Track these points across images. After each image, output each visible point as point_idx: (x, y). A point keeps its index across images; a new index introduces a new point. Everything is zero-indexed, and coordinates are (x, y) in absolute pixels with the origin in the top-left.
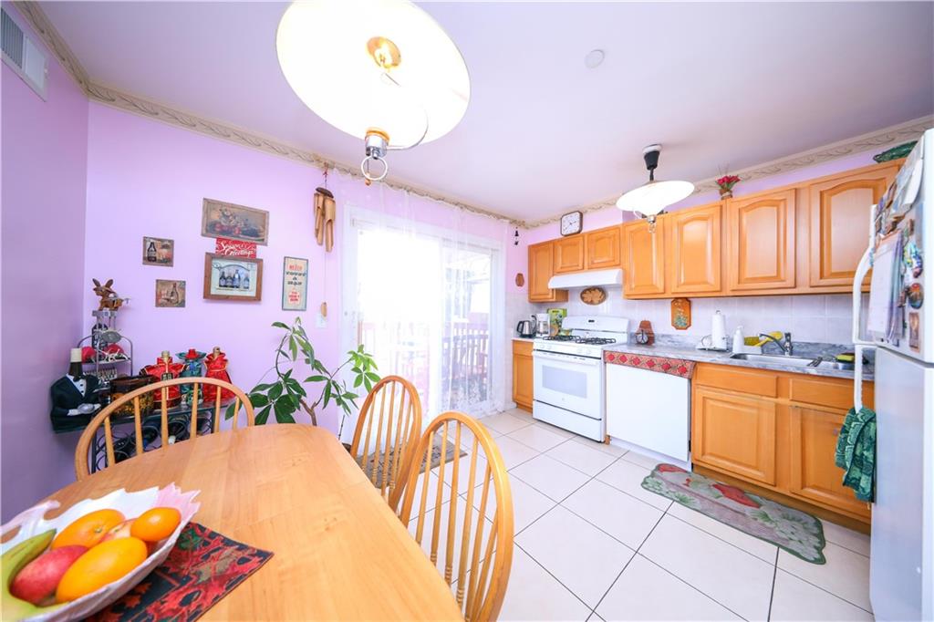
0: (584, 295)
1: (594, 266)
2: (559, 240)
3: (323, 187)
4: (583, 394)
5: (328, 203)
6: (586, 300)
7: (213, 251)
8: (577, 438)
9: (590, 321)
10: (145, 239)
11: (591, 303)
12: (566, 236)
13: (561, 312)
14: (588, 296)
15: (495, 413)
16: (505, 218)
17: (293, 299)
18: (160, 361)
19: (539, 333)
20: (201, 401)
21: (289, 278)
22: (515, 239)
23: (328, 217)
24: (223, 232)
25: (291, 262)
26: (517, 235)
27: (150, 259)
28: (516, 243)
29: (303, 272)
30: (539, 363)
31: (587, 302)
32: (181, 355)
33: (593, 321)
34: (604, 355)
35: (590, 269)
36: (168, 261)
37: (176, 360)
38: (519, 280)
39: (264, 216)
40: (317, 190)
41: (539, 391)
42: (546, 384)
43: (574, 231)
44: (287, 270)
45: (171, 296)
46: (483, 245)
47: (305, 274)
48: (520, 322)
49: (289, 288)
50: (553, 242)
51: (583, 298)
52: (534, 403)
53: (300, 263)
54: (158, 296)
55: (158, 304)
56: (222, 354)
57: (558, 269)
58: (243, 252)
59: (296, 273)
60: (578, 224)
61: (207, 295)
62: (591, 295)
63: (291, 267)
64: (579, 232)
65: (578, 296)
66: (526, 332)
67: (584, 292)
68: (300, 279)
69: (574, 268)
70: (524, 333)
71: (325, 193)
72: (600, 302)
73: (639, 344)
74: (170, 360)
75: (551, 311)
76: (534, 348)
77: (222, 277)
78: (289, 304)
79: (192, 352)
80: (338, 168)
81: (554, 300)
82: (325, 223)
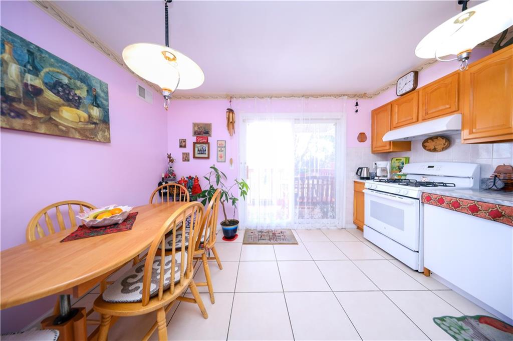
0: (426, 144)
1: (427, 116)
2: (396, 101)
3: (229, 108)
4: (401, 227)
5: (231, 115)
6: (427, 148)
7: (195, 141)
8: (396, 261)
9: (429, 167)
10: (180, 140)
11: (435, 150)
12: (402, 95)
13: (404, 160)
14: (431, 145)
15: (335, 228)
16: (344, 95)
17: (221, 158)
18: (182, 179)
19: (377, 176)
20: (190, 193)
21: (219, 149)
22: (355, 108)
23: (231, 120)
24: (198, 134)
25: (219, 142)
26: (357, 105)
27: (181, 146)
28: (357, 111)
29: (224, 146)
30: (369, 198)
31: (430, 150)
32: (187, 178)
33: (433, 167)
34: (422, 196)
35: (424, 120)
36: (185, 147)
37: (186, 179)
38: (362, 137)
39: (209, 125)
40: (228, 109)
41: (368, 219)
42: (373, 215)
43: (408, 90)
44: (218, 146)
45: (186, 158)
46: (324, 118)
47: (225, 147)
48: (359, 168)
49: (219, 153)
50: (391, 104)
51: (425, 147)
52: (364, 226)
53: (223, 143)
54: (183, 158)
55: (183, 161)
56: (198, 178)
57: (395, 124)
58: (204, 141)
59: (222, 147)
60: (412, 82)
61: (194, 157)
62: (433, 143)
63: (220, 144)
64: (414, 89)
65: (420, 146)
66: (364, 175)
67: (426, 141)
68: (223, 149)
69: (408, 122)
70: (362, 176)
71: (230, 111)
72: (443, 149)
73: (489, 190)
74: (184, 179)
75: (394, 160)
76: (365, 187)
77: (198, 150)
78: (220, 160)
79: (190, 176)
80: (235, 97)
81: (391, 150)
82: (231, 124)
